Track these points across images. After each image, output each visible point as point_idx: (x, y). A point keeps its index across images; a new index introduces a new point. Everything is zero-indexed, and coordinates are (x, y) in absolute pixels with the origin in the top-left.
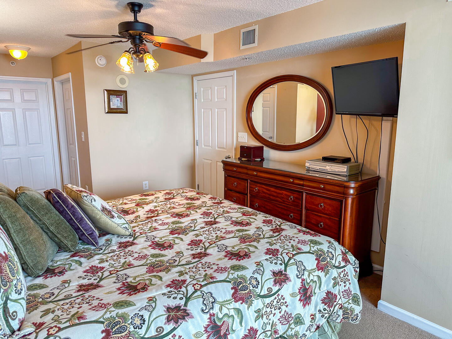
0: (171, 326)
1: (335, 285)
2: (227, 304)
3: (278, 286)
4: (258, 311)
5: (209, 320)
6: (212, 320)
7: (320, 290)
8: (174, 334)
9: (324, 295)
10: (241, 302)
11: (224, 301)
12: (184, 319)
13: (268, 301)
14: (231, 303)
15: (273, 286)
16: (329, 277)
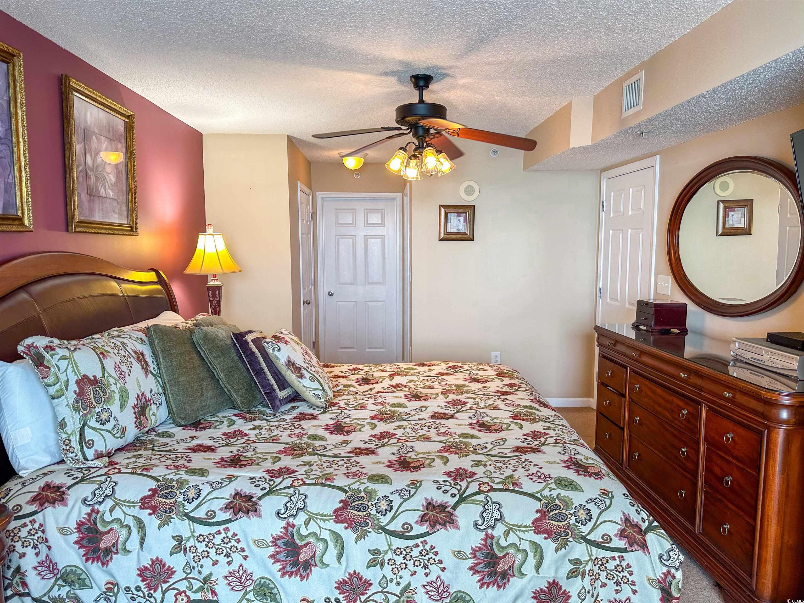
0: (227, 515)
1: (572, 575)
2: (320, 519)
3: (425, 526)
4: (376, 552)
5: (283, 530)
6: (289, 532)
7: (537, 571)
8: (228, 528)
9: (544, 585)
10: (347, 525)
11: (318, 514)
12: (248, 513)
13: (398, 543)
14: (328, 520)
15: (417, 522)
16: (565, 555)
